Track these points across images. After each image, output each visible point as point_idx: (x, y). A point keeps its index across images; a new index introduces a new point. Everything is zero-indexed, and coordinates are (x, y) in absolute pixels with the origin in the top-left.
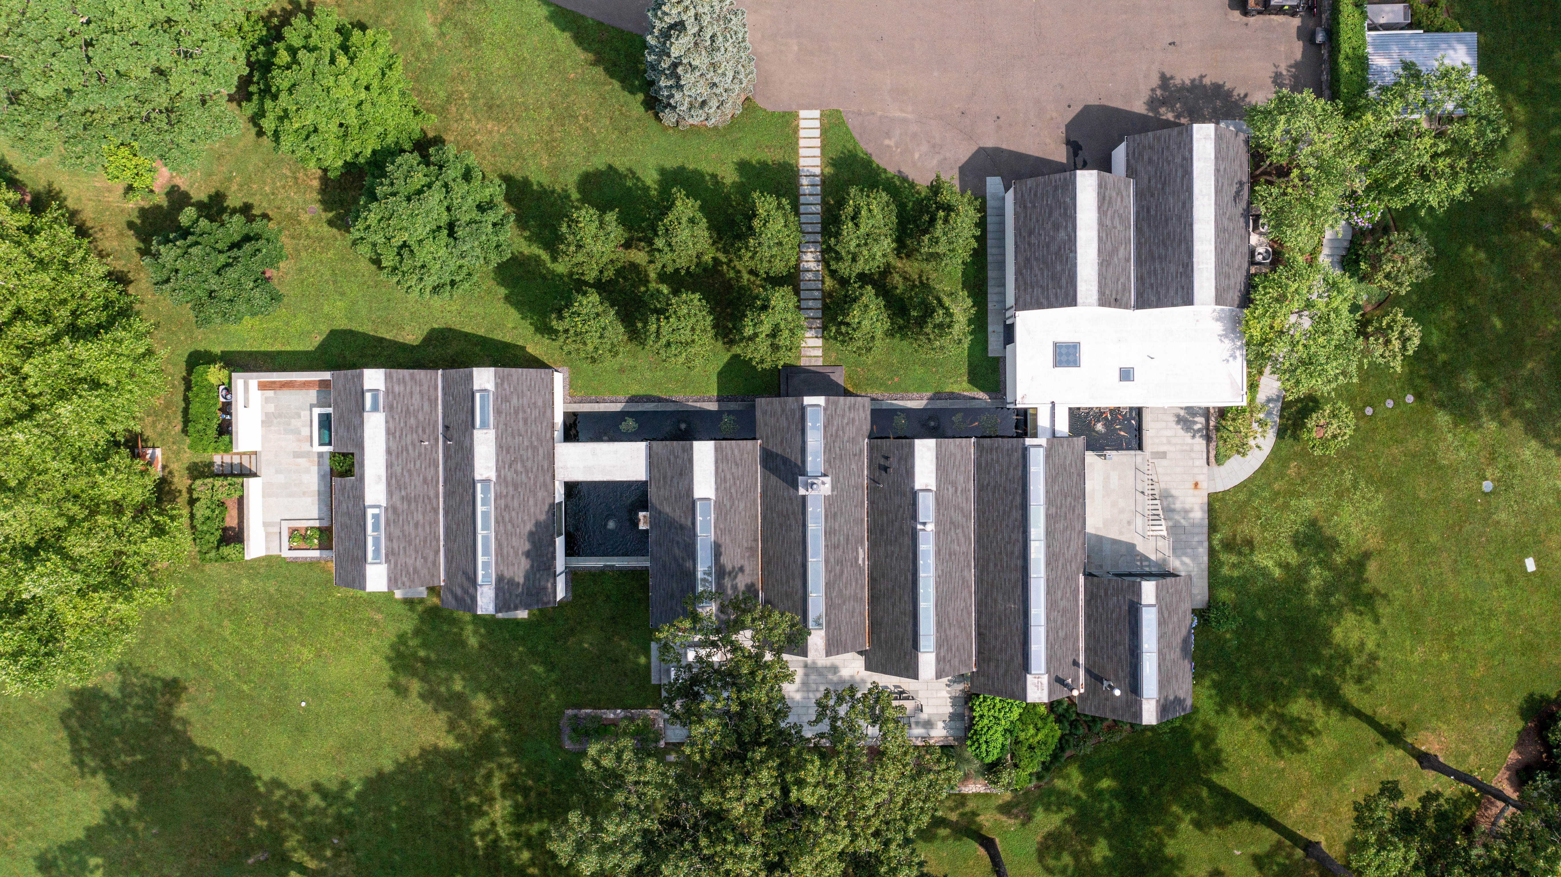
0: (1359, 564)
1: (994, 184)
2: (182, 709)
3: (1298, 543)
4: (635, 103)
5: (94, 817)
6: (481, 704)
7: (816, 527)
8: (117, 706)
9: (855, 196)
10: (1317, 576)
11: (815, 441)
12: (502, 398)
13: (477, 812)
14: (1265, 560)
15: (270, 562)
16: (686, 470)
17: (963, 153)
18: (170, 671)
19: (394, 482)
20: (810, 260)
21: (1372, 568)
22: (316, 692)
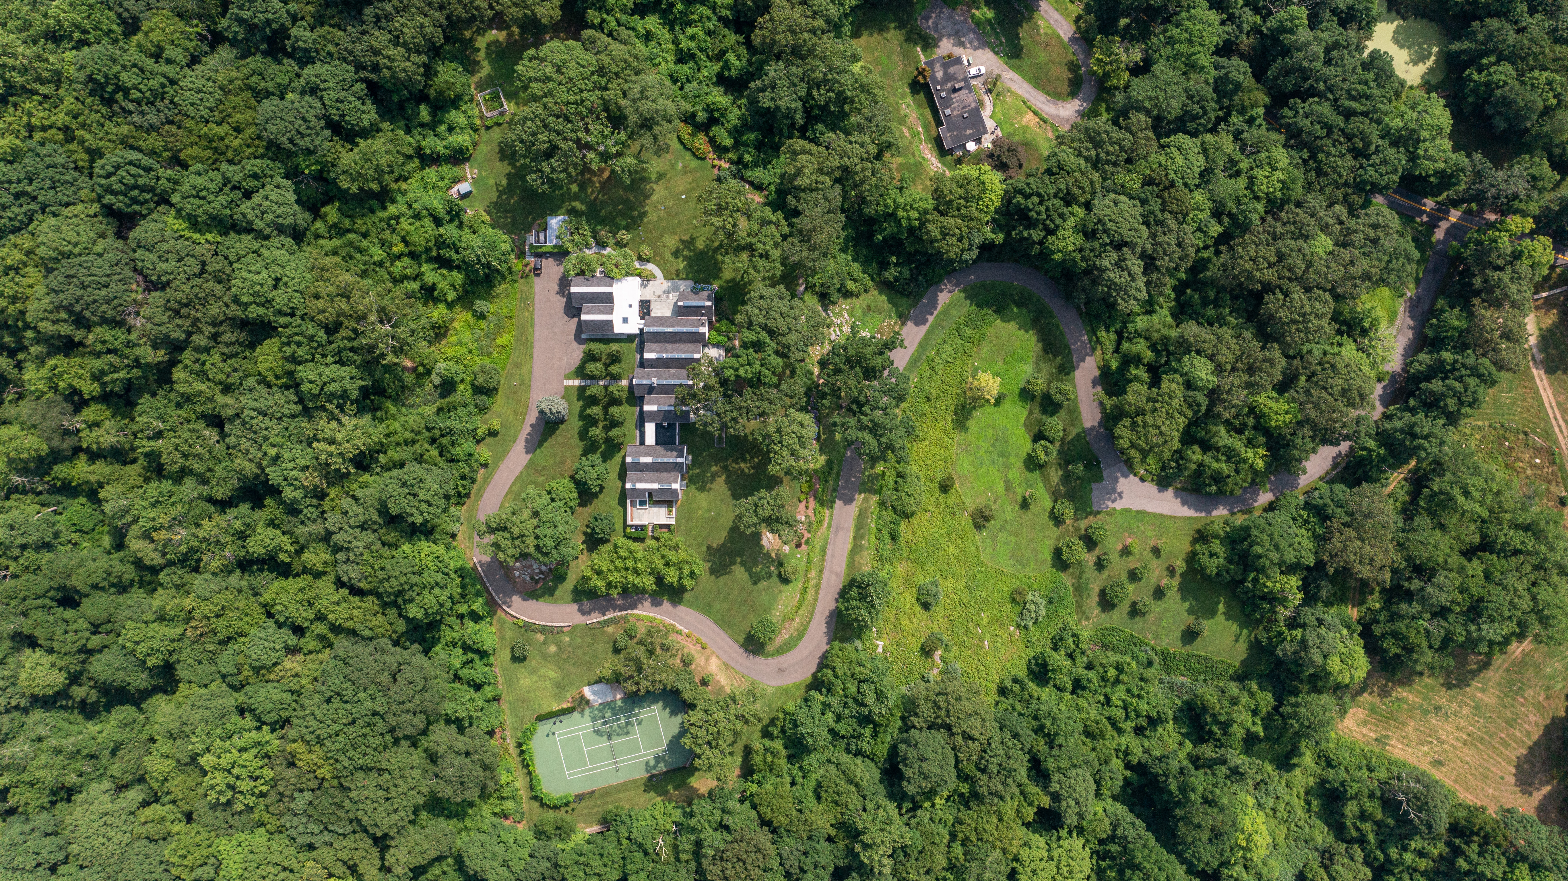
0: (682, 241)
1: (583, 336)
2: (715, 545)
3: (677, 258)
4: (562, 427)
5: (742, 569)
6: (714, 469)
7: (664, 382)
8: (714, 563)
9: (587, 372)
10: (686, 253)
11: (645, 382)
12: (632, 456)
13: (743, 471)
14: (681, 266)
15: (677, 520)
16: (651, 413)
17: (575, 344)
18: (704, 548)
19: (653, 482)
20: (602, 383)
21: (684, 238)
22: (710, 510)
